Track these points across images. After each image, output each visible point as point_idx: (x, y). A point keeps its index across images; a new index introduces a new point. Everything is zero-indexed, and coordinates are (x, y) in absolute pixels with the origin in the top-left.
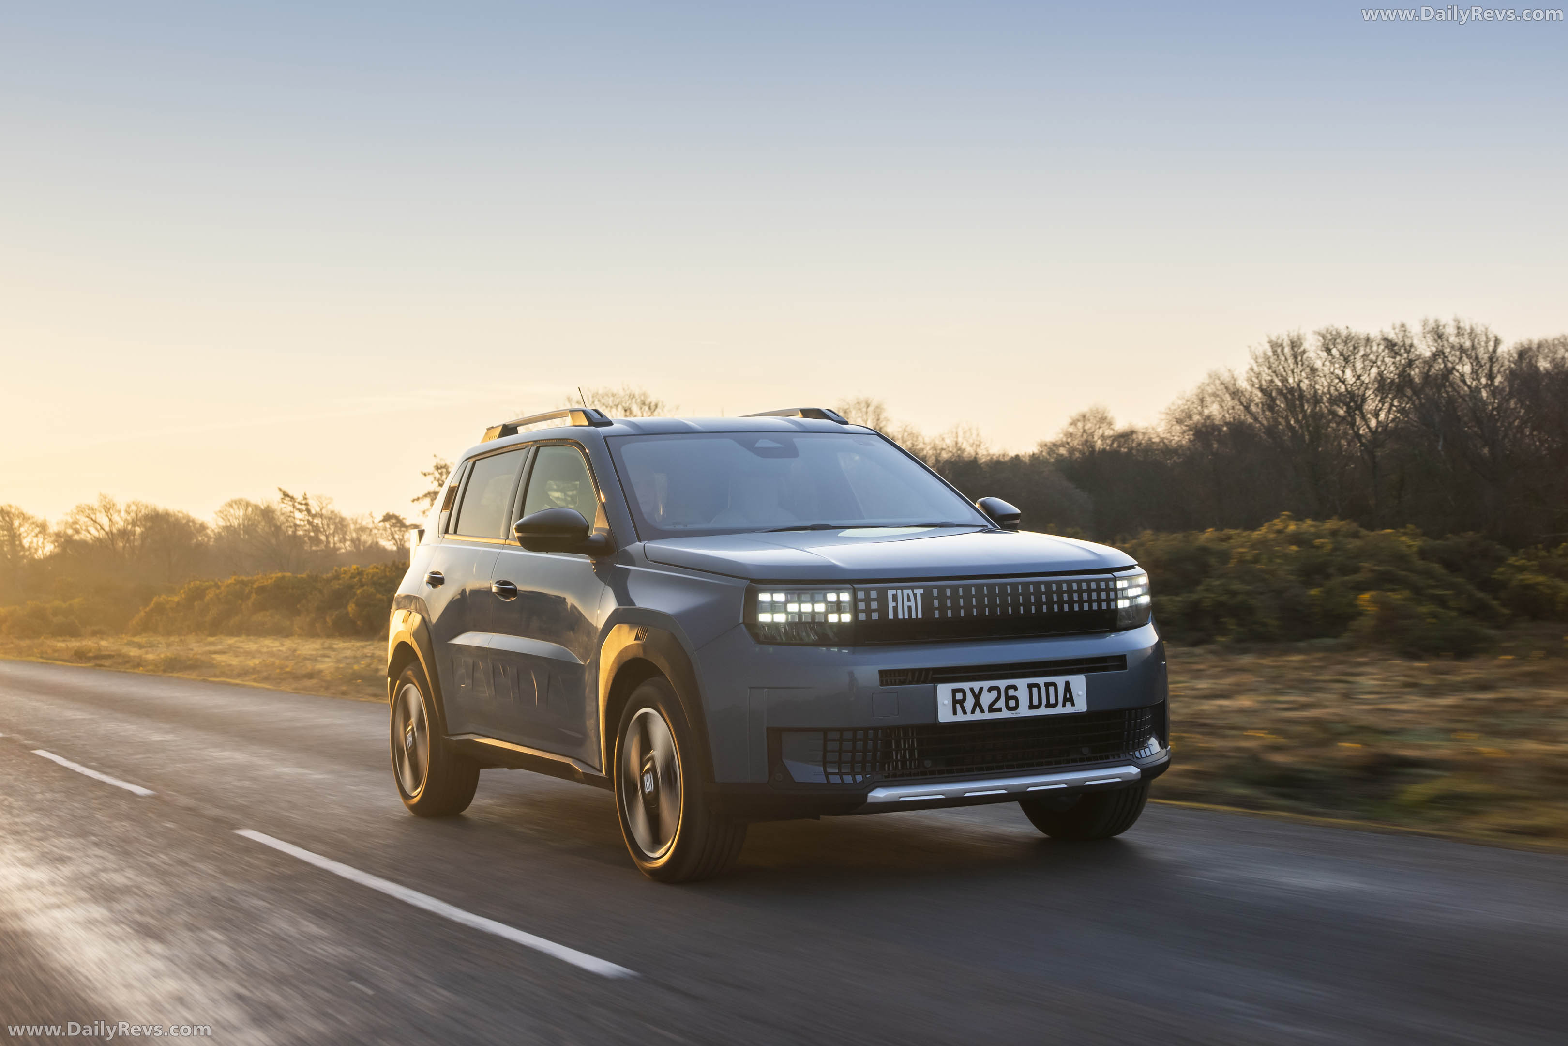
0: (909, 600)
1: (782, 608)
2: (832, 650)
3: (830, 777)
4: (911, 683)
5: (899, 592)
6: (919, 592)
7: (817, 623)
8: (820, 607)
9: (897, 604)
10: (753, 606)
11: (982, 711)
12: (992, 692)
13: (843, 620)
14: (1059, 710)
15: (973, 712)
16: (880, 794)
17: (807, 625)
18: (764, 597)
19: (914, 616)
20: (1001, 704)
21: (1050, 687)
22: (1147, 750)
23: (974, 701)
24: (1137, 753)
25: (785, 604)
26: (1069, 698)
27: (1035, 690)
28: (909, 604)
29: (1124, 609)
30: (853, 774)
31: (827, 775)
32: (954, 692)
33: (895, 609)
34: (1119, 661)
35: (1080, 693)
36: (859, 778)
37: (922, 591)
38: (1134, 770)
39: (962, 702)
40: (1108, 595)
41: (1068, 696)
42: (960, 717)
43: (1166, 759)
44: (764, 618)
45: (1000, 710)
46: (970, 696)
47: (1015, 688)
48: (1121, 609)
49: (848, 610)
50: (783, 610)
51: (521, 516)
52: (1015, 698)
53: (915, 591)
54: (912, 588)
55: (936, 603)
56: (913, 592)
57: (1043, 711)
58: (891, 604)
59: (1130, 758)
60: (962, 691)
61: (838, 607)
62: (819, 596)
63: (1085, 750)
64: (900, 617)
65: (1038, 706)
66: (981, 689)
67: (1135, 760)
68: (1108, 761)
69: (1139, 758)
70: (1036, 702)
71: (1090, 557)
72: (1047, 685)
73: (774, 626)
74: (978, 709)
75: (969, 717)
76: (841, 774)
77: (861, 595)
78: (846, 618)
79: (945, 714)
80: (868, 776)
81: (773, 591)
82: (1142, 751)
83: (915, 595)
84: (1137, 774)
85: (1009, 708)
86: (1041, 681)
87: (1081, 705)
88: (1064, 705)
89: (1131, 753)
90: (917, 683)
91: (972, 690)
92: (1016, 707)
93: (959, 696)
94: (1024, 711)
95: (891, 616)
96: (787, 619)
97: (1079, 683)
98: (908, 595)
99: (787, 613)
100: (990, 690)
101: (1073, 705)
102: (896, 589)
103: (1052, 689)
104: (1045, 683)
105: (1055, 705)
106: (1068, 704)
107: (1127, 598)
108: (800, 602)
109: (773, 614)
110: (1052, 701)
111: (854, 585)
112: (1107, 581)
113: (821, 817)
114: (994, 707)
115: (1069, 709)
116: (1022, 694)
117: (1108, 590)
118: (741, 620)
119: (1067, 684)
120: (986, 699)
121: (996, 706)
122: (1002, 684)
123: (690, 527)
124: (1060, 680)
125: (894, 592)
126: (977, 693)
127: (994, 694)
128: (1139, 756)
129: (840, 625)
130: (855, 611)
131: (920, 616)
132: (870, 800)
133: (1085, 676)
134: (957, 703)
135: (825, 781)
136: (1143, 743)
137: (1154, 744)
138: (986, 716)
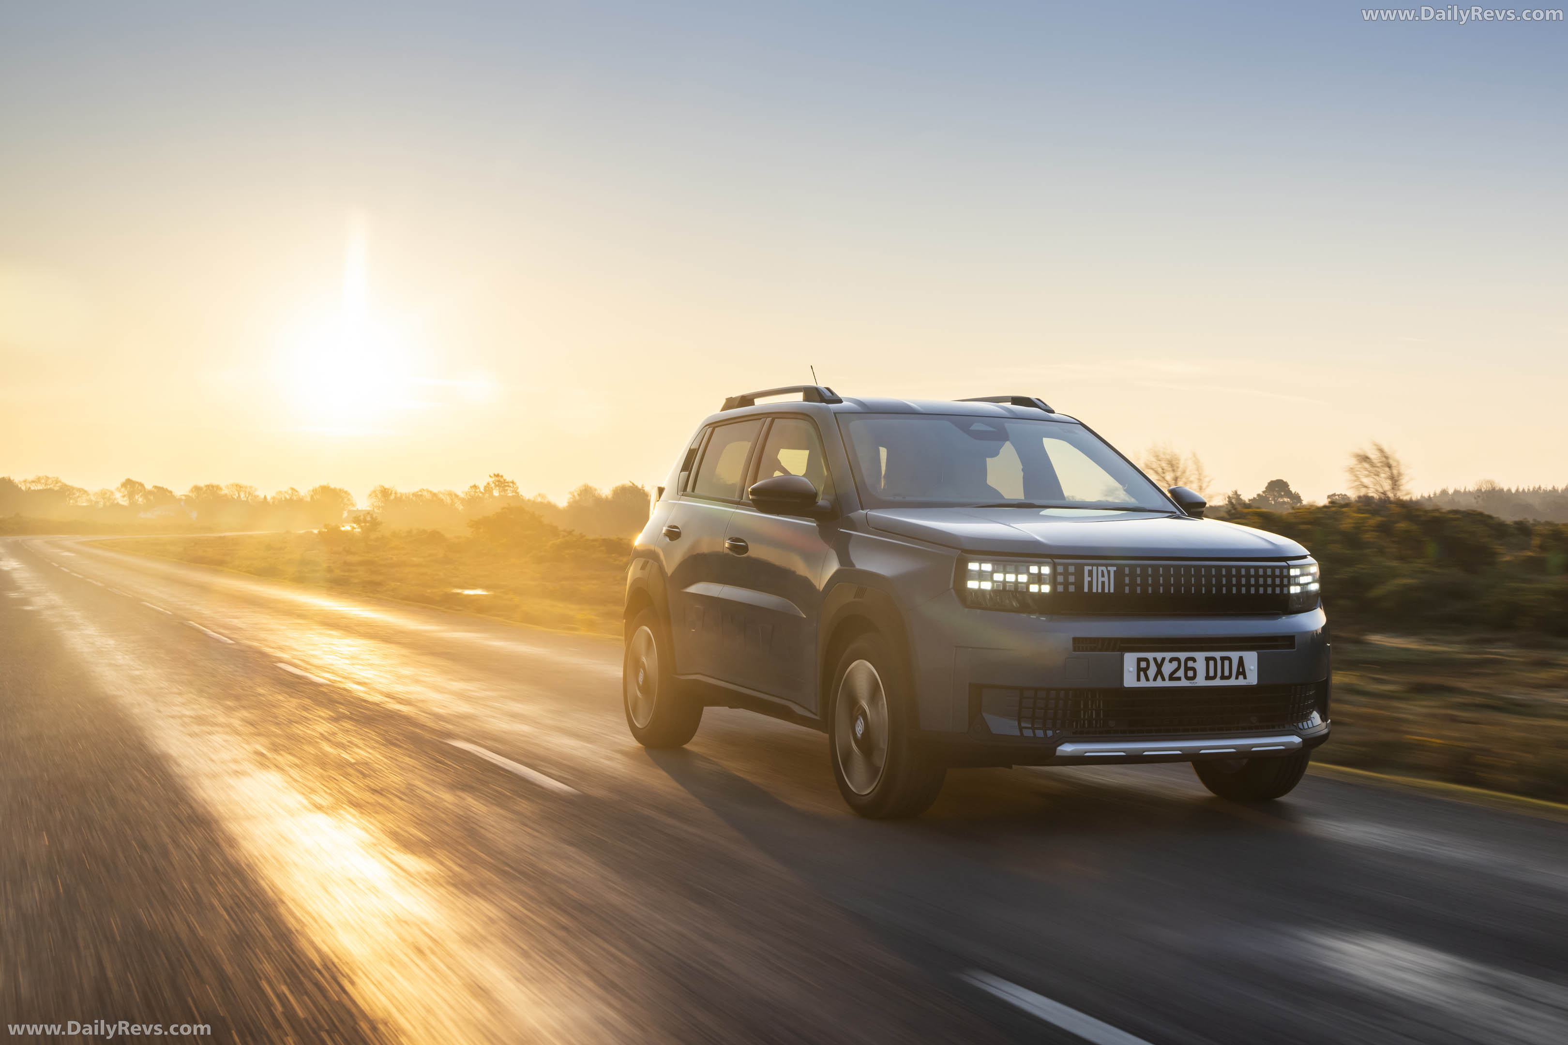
0: (1103, 576)
1: (988, 576)
2: (1032, 617)
3: (1024, 730)
4: (1100, 650)
5: (1095, 568)
6: (1112, 569)
7: (1020, 592)
8: (1023, 578)
9: (1092, 579)
10: (963, 574)
11: (1163, 679)
12: (1173, 662)
13: (1042, 591)
14: (1232, 682)
15: (1155, 679)
16: (1068, 749)
17: (1010, 593)
18: (973, 566)
19: (1106, 591)
20: (1181, 673)
21: (1225, 661)
22: (1309, 722)
23: (1156, 669)
24: (1300, 725)
25: (992, 573)
26: (1241, 672)
27: (1212, 663)
28: (1103, 579)
29: (1296, 595)
30: (1045, 729)
31: (1021, 729)
32: (1139, 660)
33: (1090, 583)
34: (1288, 640)
35: (1252, 668)
36: (1050, 733)
37: (1115, 568)
38: (1296, 740)
39: (1145, 670)
40: (1282, 581)
41: (1241, 670)
42: (1143, 683)
43: (1326, 731)
44: (972, 584)
45: (1179, 679)
46: (1152, 664)
47: (1194, 660)
48: (1292, 594)
49: (1048, 582)
50: (989, 578)
51: (755, 482)
52: (1194, 669)
53: (1109, 568)
54: (1106, 566)
55: (1127, 580)
56: (1107, 569)
57: (1218, 682)
58: (1087, 579)
59: (1293, 728)
60: (1146, 660)
61: (1039, 579)
62: (1024, 568)
63: (1254, 719)
64: (1094, 590)
65: (1214, 678)
66: (1163, 659)
67: (1299, 731)
68: (1274, 730)
69: (1300, 729)
70: (1212, 674)
71: (1266, 546)
72: (1223, 659)
73: (980, 592)
74: (1159, 677)
75: (1151, 684)
76: (1033, 729)
77: (1060, 569)
78: (1046, 589)
79: (1130, 680)
80: (1057, 732)
81: (981, 561)
82: (1305, 723)
83: (1109, 572)
84: (1301, 742)
85: (1187, 678)
86: (1218, 655)
87: (1252, 678)
88: (1237, 678)
89: (1295, 724)
90: (1107, 650)
91: (1155, 659)
92: (1194, 678)
93: (1143, 665)
94: (1200, 681)
95: (1086, 590)
96: (993, 587)
97: (1251, 659)
98: (1102, 571)
99: (993, 582)
100: (1171, 660)
101: (1245, 678)
102: (1092, 565)
103: (1227, 663)
104: (1221, 657)
105: (1229, 677)
106: (1241, 677)
107: (1299, 584)
108: (1005, 572)
109: (980, 582)
110: (1227, 673)
111: (1055, 560)
112: (1281, 568)
113: (1013, 766)
114: (1174, 676)
115: (1241, 682)
116: (1200, 666)
117: (1282, 577)
118: (951, 586)
119: (1241, 659)
120: (1167, 669)
121: (1175, 675)
122: (1183, 656)
123: (908, 499)
124: (1235, 655)
125: (1090, 568)
126: (1159, 663)
127: (1175, 664)
128: (1302, 728)
129: (1040, 594)
130: (1054, 583)
131: (1112, 591)
132: (1058, 753)
133: (1257, 652)
134: (1141, 671)
135: (1018, 734)
136: (1306, 717)
137: (1316, 717)
138: (1168, 684)
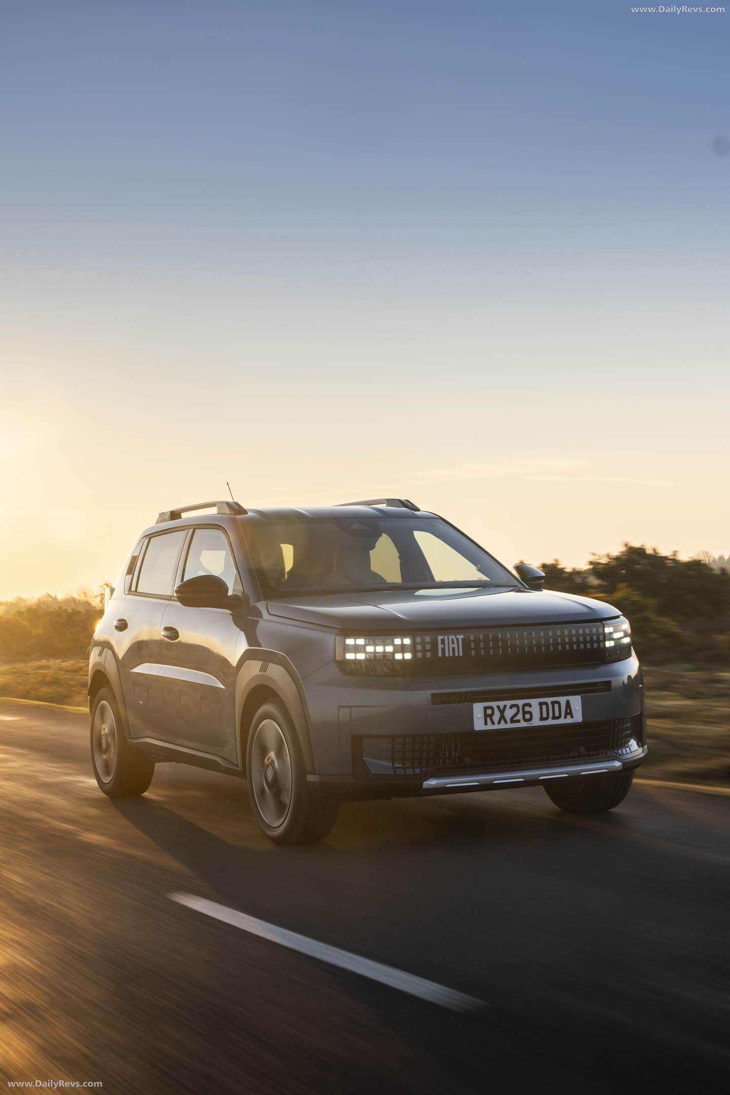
0: (453, 643)
1: (361, 649)
2: (398, 679)
3: (396, 770)
4: (455, 703)
5: (446, 637)
6: (460, 637)
7: (388, 659)
8: (389, 649)
9: (444, 646)
10: (342, 648)
11: (506, 722)
12: (513, 708)
13: (406, 658)
14: (562, 721)
15: (499, 723)
16: (432, 783)
17: (380, 660)
18: (350, 641)
19: (457, 655)
20: (520, 717)
22: (627, 749)
23: (500, 714)
24: (620, 751)
25: (365, 646)
26: (569, 713)
27: (544, 707)
28: (453, 646)
29: (611, 647)
30: (414, 768)
31: (394, 768)
32: (486, 708)
33: (443, 649)
34: (605, 685)
35: (577, 708)
36: (417, 771)
37: (463, 636)
39: (491, 716)
40: (599, 638)
41: (568, 711)
42: (490, 727)
43: (642, 755)
44: (350, 656)
45: (518, 721)
46: (496, 711)
47: (530, 705)
48: (608, 647)
49: (409, 650)
50: (363, 650)
52: (530, 713)
53: (458, 637)
54: (456, 634)
55: (473, 645)
56: (456, 637)
57: (550, 722)
58: (440, 646)
59: (615, 754)
60: (491, 708)
61: (403, 648)
62: (390, 641)
63: (582, 749)
64: (447, 655)
65: (547, 718)
66: (505, 706)
67: (619, 756)
68: (599, 757)
69: (621, 755)
70: (545, 715)
71: (586, 611)
72: (553, 703)
73: (356, 661)
74: (503, 720)
75: (497, 726)
76: (404, 768)
77: (419, 639)
78: (408, 656)
79: (479, 725)
80: (424, 769)
81: (356, 637)
82: (624, 750)
83: (457, 640)
84: (620, 766)
85: (525, 720)
86: (549, 700)
87: (578, 717)
88: (565, 717)
89: (616, 751)
90: (459, 702)
91: (498, 707)
92: (530, 719)
93: (489, 712)
94: (536, 722)
95: (440, 655)
96: (366, 658)
97: (576, 702)
98: (452, 639)
99: (366, 653)
100: (511, 707)
101: (572, 717)
102: (444, 635)
103: (556, 706)
104: (551, 702)
105: (559, 717)
106: (569, 717)
107: (613, 639)
108: (375, 645)
109: (356, 653)
110: (557, 714)
111: (414, 632)
112: (598, 627)
113: (393, 799)
114: (514, 719)
115: (569, 720)
116: (535, 710)
117: (598, 635)
118: (333, 658)
119: (568, 702)
120: (509, 713)
121: (516, 718)
122: (520, 702)
124: (563, 700)
125: (442, 637)
126: (502, 709)
127: (515, 710)
129: (403, 662)
130: (414, 651)
131: (461, 654)
132: (424, 786)
133: (581, 697)
134: (488, 717)
135: (393, 773)
136: (624, 744)
137: (633, 743)
138: (510, 726)
